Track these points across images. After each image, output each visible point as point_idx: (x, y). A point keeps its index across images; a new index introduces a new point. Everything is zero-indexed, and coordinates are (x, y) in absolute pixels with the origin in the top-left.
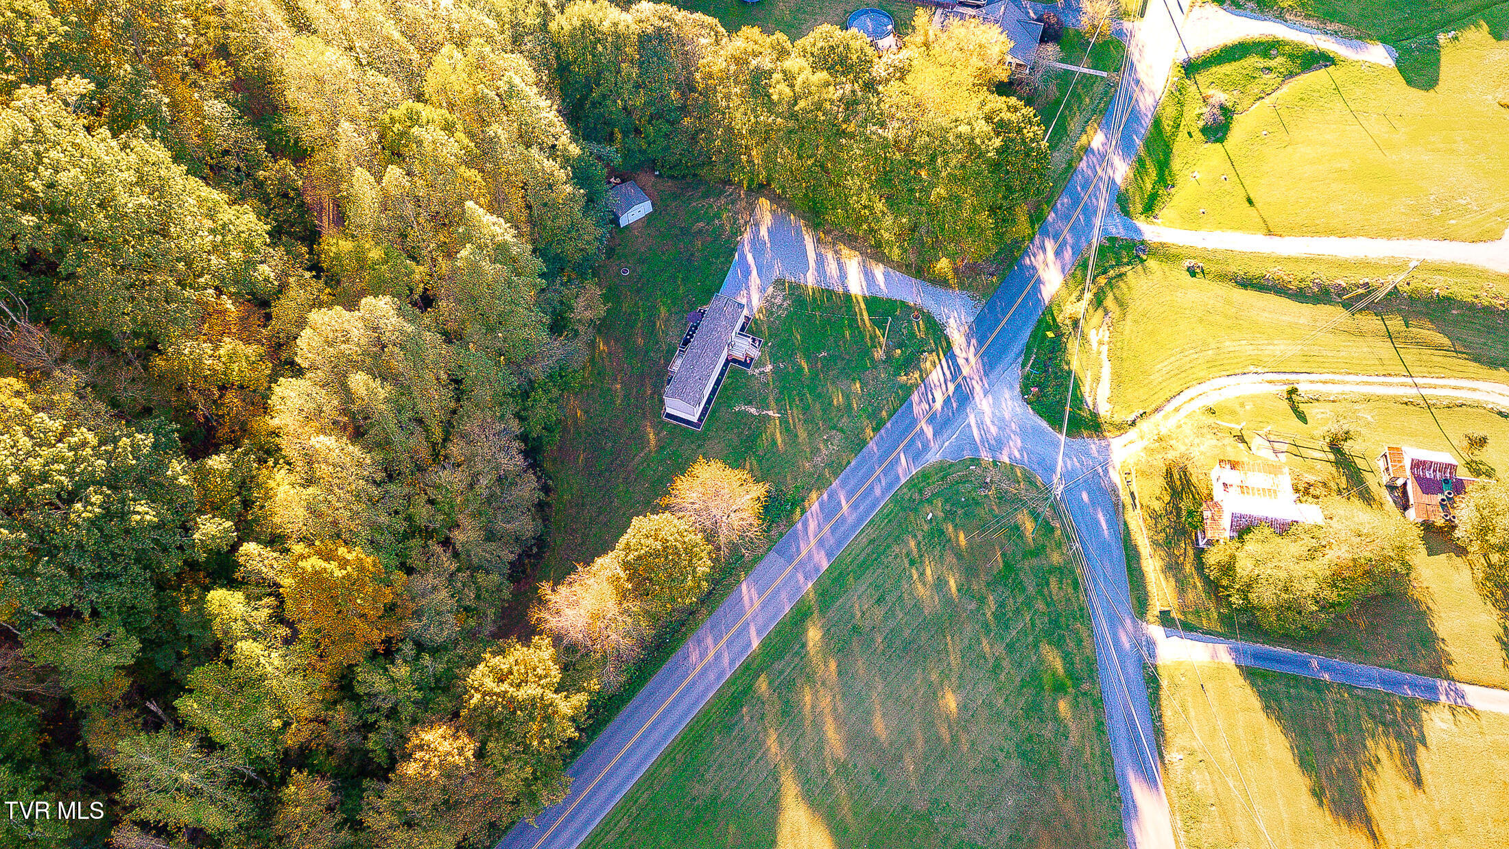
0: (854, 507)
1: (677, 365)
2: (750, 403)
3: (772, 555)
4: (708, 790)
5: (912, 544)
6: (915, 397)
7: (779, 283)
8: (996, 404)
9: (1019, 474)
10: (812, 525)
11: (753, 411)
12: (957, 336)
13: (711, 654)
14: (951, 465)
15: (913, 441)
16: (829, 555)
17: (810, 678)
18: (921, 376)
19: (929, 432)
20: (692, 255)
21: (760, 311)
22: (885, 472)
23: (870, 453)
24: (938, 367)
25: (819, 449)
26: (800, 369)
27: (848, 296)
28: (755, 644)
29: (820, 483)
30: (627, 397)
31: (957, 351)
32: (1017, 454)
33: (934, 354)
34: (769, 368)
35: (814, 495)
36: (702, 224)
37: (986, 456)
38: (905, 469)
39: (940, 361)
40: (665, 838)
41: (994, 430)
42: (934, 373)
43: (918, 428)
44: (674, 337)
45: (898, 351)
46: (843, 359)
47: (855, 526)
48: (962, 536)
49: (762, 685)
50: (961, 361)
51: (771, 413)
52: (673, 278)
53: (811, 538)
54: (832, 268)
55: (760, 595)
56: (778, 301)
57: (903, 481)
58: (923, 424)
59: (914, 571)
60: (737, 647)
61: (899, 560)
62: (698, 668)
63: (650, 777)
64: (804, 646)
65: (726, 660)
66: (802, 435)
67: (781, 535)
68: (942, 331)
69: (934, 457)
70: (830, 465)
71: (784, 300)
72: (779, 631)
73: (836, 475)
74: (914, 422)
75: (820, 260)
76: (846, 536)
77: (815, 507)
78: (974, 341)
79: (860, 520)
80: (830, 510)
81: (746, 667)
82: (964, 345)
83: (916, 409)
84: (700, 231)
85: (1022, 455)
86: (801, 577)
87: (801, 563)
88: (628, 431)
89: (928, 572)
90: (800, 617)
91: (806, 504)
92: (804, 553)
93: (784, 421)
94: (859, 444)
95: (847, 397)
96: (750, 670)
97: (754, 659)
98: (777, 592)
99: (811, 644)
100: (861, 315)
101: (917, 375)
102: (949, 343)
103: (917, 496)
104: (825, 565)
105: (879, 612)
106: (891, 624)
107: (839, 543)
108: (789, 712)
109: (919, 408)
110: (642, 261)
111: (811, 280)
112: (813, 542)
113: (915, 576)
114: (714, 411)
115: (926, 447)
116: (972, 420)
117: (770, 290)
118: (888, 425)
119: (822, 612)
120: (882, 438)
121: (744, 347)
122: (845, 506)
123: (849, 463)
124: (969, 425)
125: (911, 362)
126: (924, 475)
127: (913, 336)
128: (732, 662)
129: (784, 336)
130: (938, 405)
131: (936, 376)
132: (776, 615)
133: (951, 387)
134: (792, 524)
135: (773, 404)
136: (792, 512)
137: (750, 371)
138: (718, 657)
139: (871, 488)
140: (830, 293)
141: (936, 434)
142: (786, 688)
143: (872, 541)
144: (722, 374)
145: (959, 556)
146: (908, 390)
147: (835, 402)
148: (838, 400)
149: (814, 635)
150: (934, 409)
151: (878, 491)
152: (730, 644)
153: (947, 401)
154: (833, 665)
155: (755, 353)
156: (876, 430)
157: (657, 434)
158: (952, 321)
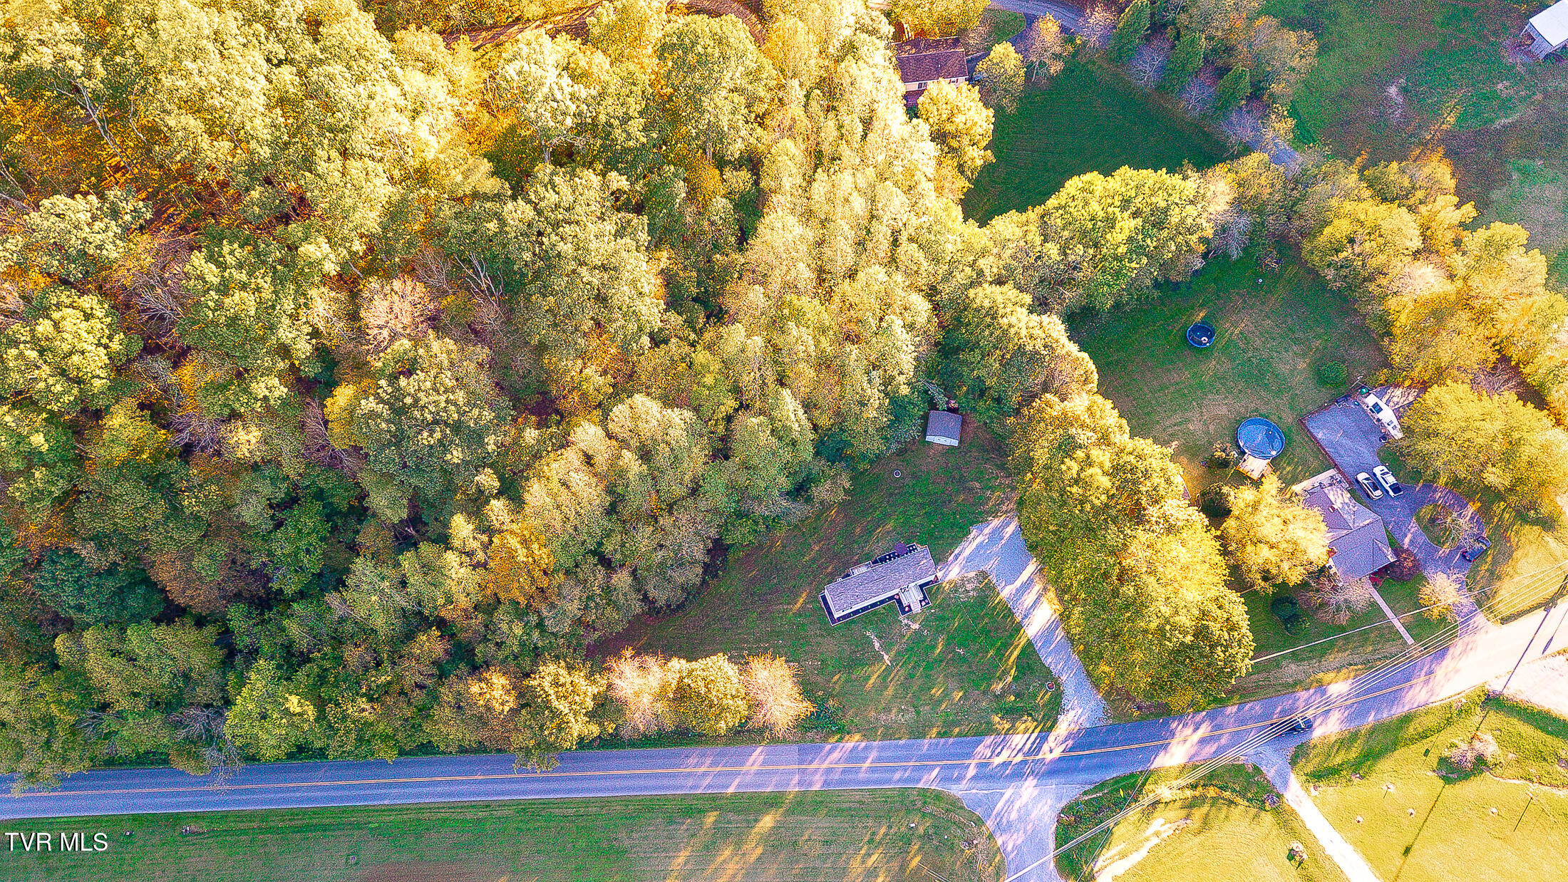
0: (872, 770)
1: (861, 570)
2: (880, 638)
3: (795, 747)
4: (627, 843)
5: (883, 830)
6: (989, 740)
7: (984, 575)
8: (1036, 800)
9: (996, 860)
10: (836, 755)
11: (877, 645)
12: (1064, 726)
13: (703, 769)
14: (962, 808)
15: (953, 767)
16: (825, 783)
17: (738, 844)
18: (1009, 730)
19: (972, 772)
20: (950, 501)
21: (950, 582)
22: (916, 769)
23: (920, 747)
24: (1027, 736)
25: (890, 711)
26: (935, 646)
27: (1019, 627)
28: (731, 790)
29: (869, 733)
30: (814, 560)
31: (1051, 738)
32: (1009, 848)
33: (1035, 723)
34: (916, 626)
35: (857, 737)
36: (978, 485)
37: (990, 824)
38: (930, 780)
39: (1033, 732)
40: (582, 843)
41: (1014, 815)
42: (1019, 736)
43: (967, 762)
44: (879, 550)
45: (1012, 698)
46: (970, 667)
47: (859, 783)
48: (918, 859)
49: (711, 818)
50: (1046, 747)
51: (886, 657)
52: (922, 505)
53: (827, 762)
54: (1029, 599)
55: (764, 763)
56: (969, 587)
57: (920, 786)
58: (974, 762)
59: (866, 847)
60: (722, 780)
61: (864, 831)
62: (688, 770)
63: (605, 802)
64: (756, 821)
65: (707, 781)
66: (890, 691)
67: (813, 741)
68: (1058, 713)
69: (957, 790)
70: (887, 727)
71: (973, 590)
72: (752, 796)
73: (884, 737)
74: (969, 755)
75: (1028, 585)
76: (849, 782)
77: (850, 745)
78: (1070, 743)
79: (868, 782)
80: (855, 756)
81: (714, 798)
82: (1061, 738)
83: (981, 748)
84: (971, 490)
85: (1012, 851)
86: (797, 777)
87: (803, 771)
88: (793, 583)
89: (874, 858)
90: (772, 802)
91: (847, 737)
92: (813, 766)
93: (888, 670)
94: (918, 732)
95: (946, 694)
96: (714, 801)
97: (721, 799)
98: (776, 772)
99: (761, 824)
100: (1015, 648)
101: (1007, 726)
102: (1052, 726)
103: (919, 804)
104: (816, 787)
105: (819, 849)
106: (818, 864)
107: (840, 782)
108: (710, 849)
109: (983, 750)
110: (915, 476)
111: (1006, 592)
112: (825, 765)
113: (863, 852)
114: (853, 622)
115: (959, 779)
116: (1008, 793)
117: (972, 574)
118: (951, 740)
119: (789, 812)
120: (937, 745)
121: (912, 598)
122: (867, 764)
123: (900, 739)
124: (1002, 794)
125: (1013, 714)
126: (938, 796)
127: (1035, 696)
128: (709, 786)
129: (947, 615)
130: (997, 761)
131: (1018, 740)
132: (760, 786)
133: (1020, 758)
134: (825, 739)
135: (893, 653)
136: (834, 733)
137: (901, 617)
138: (705, 775)
139: (894, 770)
140: (1011, 613)
141: (974, 778)
142: (722, 834)
143: (862, 803)
144: (882, 602)
145: (903, 868)
146: (990, 730)
147: (933, 691)
148: (937, 692)
149: (767, 821)
150: (991, 760)
151: (897, 776)
152: (719, 774)
153: (1005, 764)
154: (759, 850)
155: (916, 608)
156: (940, 735)
157: (805, 603)
158: (1072, 713)
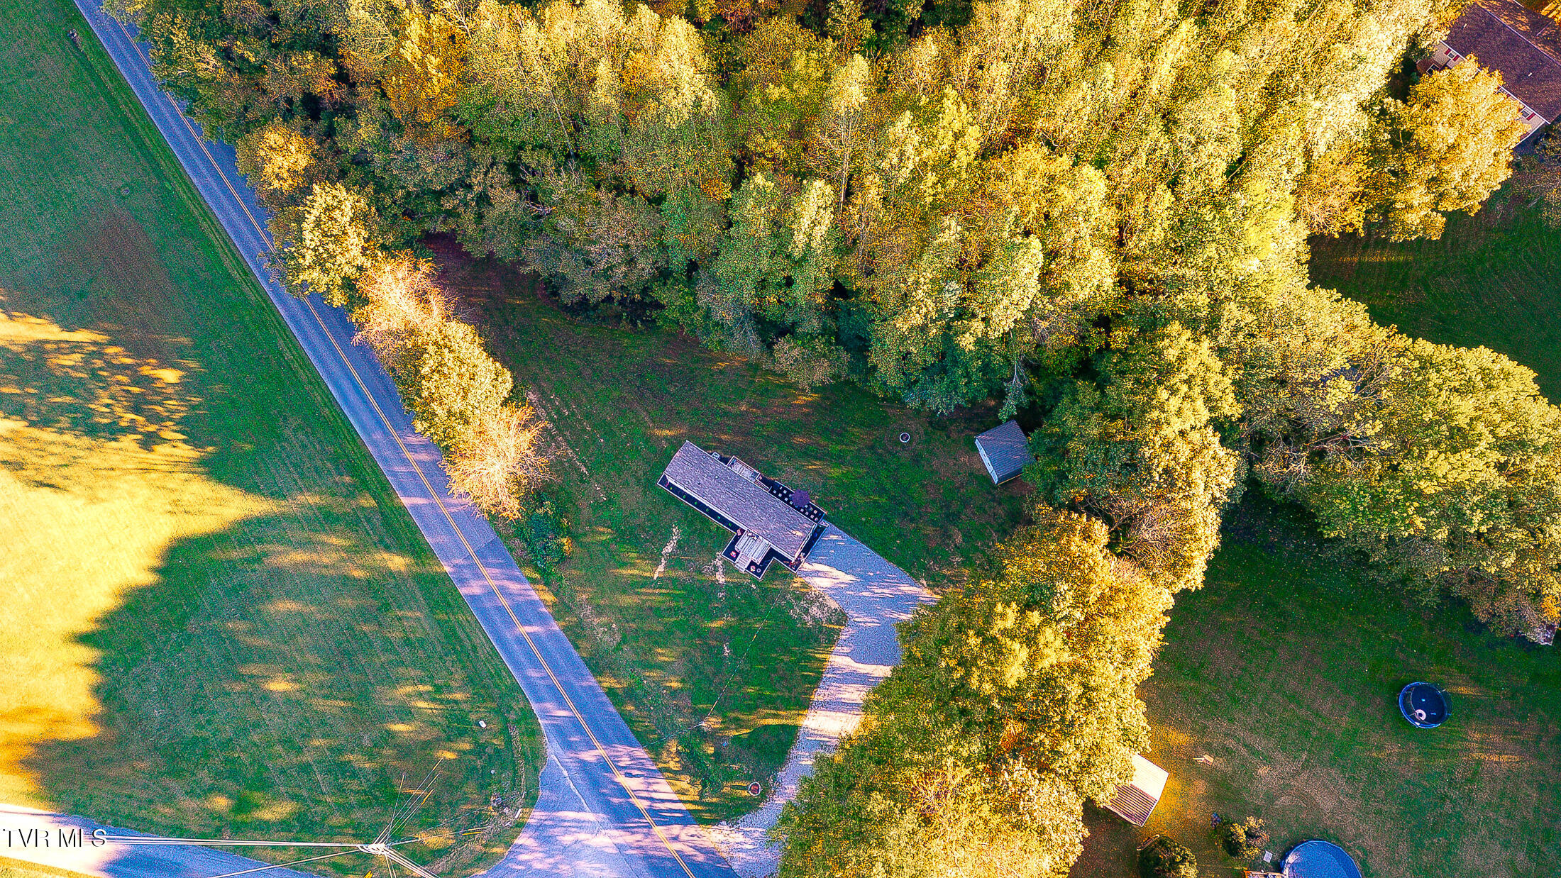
0: (520, 640)
1: (743, 471)
2: (679, 546)
3: (493, 536)
4: (287, 432)
5: (458, 696)
6: (640, 753)
7: (842, 618)
8: (599, 855)
9: (495, 850)
10: (513, 587)
11: (669, 549)
12: (717, 837)
13: (409, 455)
14: (536, 770)
15: (581, 732)
16: (473, 598)
17: (354, 550)
18: (668, 770)
19: (589, 756)
20: (912, 520)
21: (805, 585)
22: (552, 688)
23: (581, 677)
24: (675, 797)
25: (600, 614)
26: (713, 618)
27: (804, 705)
28: (405, 501)
29: (562, 609)
30: (726, 414)
31: (692, 829)
32: (523, 857)
33: (697, 798)
34: (721, 579)
35: (549, 597)
36: (959, 539)
37: (537, 816)
38: (549, 713)
39: (681, 801)
40: (262, 389)
41: (568, 839)
42: (668, 788)
43: (597, 744)
44: (789, 476)
45: (711, 750)
46: (714, 675)
47: (495, 632)
48: (449, 756)
49: (368, 502)
50: (676, 829)
51: (661, 568)
52: (882, 491)
53: (498, 583)
54: (854, 694)
55: (452, 514)
56: (814, 610)
57: (534, 706)
58: (601, 752)
59: (428, 688)
60: (408, 481)
61: (444, 673)
62: (399, 441)
63: (317, 382)
64: (387, 549)
65: (399, 469)
66: (628, 600)
67: (511, 550)
68: (727, 819)
69: (553, 750)
70: (580, 624)
71: (814, 618)
72: (411, 527)
73: (565, 629)
74: (607, 742)
75: (864, 679)
76: (489, 621)
77: (534, 596)
78: (701, 858)
79: (501, 640)
80: (527, 612)
81: (385, 487)
82: (698, 842)
83: (622, 749)
84: (946, 535)
85: (520, 863)
86: (460, 561)
87: (473, 567)
88: (682, 409)
89: (422, 704)
90: (417, 549)
91: (541, 587)
92: (484, 571)
93: (647, 582)
94: (598, 665)
95: (661, 666)
96: (383, 490)
97: (389, 496)
98: (450, 532)
99: (386, 556)
100: (775, 716)
101: (672, 765)
102: (707, 822)
103: (512, 717)
104: (463, 591)
105: (396, 635)
106: (377, 645)
107: (483, 612)
108: (326, 519)
109: (625, 754)
110: (916, 460)
111: (839, 660)
112: (493, 583)
113: (422, 688)
114: (678, 503)
115: (569, 746)
116: (589, 816)
117: (833, 605)
118: (612, 709)
119: (419, 579)
120: (596, 696)
121: (751, 551)
122: (524, 630)
123: (577, 647)
124: (581, 810)
125: (693, 764)
126: (534, 732)
127: (729, 776)
128: (395, 474)
129: (761, 606)
130: (621, 779)
131: (663, 789)
132: (426, 526)
133: (642, 805)
134: (523, 563)
135: (672, 574)
136: (536, 568)
137: (720, 554)
138: (405, 462)
139: (538, 666)
140: (816, 680)
141: (582, 761)
142: (352, 522)
143: (474, 648)
144: (724, 521)
145: (427, 745)
146: (656, 749)
147: (660, 651)
148: (664, 655)
149: (397, 562)
150: (616, 771)
151: (532, 673)
152: (414, 475)
153: (622, 792)
154: (358, 574)
155: (741, 563)
156: (611, 692)
157: (665, 438)
158: (739, 837)
